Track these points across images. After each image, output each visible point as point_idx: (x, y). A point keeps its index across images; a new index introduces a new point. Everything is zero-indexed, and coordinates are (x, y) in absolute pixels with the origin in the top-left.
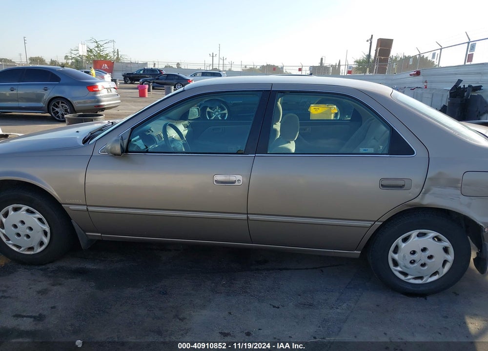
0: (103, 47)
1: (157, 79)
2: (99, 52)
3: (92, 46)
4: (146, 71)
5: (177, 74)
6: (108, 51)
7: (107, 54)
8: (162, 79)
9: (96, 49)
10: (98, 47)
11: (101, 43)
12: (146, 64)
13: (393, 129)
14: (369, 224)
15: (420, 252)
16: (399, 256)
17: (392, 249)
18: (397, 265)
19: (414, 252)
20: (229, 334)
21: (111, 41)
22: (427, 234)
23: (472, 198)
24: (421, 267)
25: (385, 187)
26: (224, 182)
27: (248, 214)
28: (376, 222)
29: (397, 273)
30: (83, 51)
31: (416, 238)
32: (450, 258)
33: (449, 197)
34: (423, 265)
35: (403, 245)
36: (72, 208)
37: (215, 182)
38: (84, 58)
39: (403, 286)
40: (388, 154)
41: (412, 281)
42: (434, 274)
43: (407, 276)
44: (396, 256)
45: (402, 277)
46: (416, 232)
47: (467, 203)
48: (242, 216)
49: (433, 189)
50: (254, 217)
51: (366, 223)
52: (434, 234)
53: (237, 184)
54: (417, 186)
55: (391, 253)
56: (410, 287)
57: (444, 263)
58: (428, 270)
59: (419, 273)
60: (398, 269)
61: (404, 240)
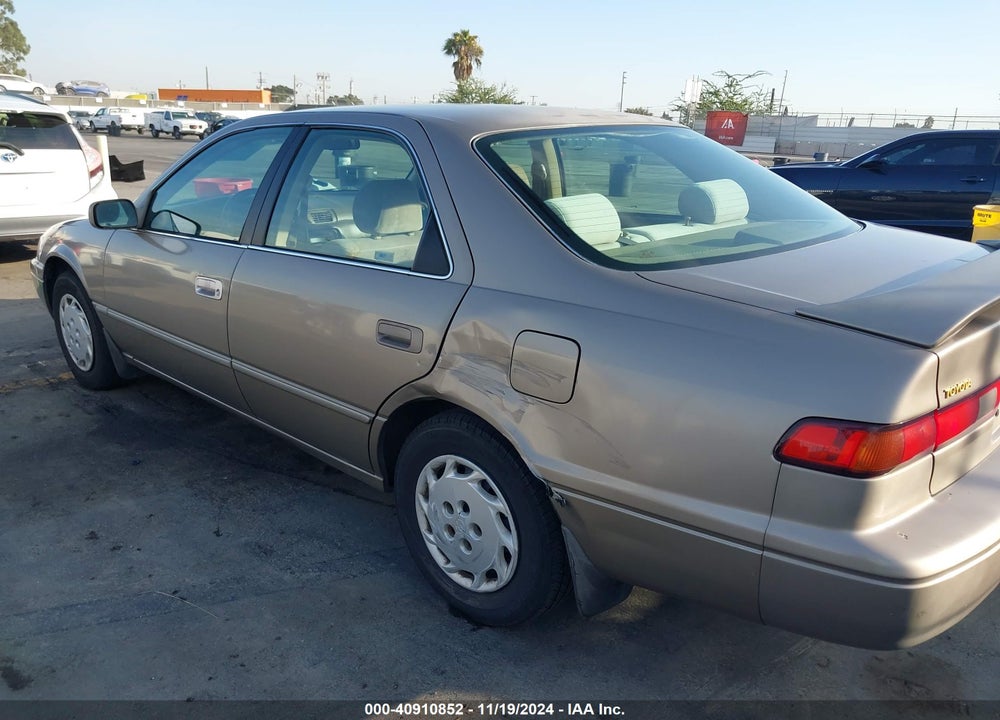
0: (740, 87)
2: (731, 95)
3: (720, 83)
6: (751, 92)
7: (743, 101)
9: (727, 89)
10: (730, 86)
11: (738, 78)
12: (814, 118)
13: (432, 212)
14: (366, 416)
15: (458, 509)
16: (429, 507)
17: (419, 488)
18: (430, 530)
19: (449, 506)
20: (97, 538)
21: (760, 73)
22: (471, 471)
23: (529, 399)
24: (463, 548)
25: (387, 339)
26: (204, 290)
27: (232, 358)
28: (376, 415)
29: (433, 549)
30: (693, 95)
31: (450, 474)
32: (512, 543)
33: (485, 387)
34: (469, 546)
35: (432, 482)
36: (99, 307)
37: (197, 289)
38: (694, 108)
39: (439, 581)
40: (410, 269)
41: (456, 577)
42: (491, 575)
43: (448, 561)
44: (425, 505)
45: (440, 560)
46: (450, 460)
47: (514, 408)
48: (226, 360)
49: (461, 362)
50: (237, 364)
51: (362, 415)
52: (478, 473)
53: (216, 297)
54: (431, 347)
55: (419, 497)
56: (451, 590)
57: (507, 556)
58: (474, 560)
59: (461, 559)
60: (431, 537)
61: (439, 472)
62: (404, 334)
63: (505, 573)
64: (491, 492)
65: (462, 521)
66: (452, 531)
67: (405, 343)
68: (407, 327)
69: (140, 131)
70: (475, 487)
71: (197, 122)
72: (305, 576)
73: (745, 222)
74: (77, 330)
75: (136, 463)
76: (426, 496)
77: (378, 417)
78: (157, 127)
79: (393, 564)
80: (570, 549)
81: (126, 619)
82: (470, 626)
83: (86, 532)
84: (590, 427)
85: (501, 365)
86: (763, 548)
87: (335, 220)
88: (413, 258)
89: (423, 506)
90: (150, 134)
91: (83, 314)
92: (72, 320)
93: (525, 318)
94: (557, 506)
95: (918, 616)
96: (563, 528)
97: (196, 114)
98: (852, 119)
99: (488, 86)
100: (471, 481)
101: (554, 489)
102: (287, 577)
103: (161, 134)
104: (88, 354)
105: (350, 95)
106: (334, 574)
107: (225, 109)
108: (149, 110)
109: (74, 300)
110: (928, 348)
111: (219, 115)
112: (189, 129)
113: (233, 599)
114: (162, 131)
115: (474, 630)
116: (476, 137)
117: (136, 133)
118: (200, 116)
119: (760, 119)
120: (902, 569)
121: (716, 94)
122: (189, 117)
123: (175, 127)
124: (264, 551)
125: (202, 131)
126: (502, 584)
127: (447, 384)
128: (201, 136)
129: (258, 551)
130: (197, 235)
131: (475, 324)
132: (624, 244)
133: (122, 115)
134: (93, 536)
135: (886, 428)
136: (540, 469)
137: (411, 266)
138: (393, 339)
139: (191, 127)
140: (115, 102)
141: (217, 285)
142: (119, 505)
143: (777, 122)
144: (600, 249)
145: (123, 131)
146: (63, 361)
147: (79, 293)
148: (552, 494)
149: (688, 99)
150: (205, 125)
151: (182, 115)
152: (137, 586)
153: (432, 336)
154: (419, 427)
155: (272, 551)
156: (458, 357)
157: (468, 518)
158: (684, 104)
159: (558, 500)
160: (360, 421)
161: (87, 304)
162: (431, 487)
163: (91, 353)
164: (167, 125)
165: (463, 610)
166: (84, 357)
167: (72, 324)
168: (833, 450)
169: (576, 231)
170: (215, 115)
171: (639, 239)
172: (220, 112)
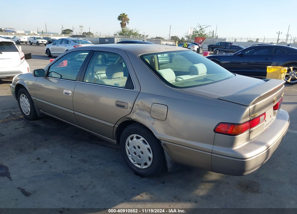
0: (204, 30)
1: (224, 48)
2: (201, 32)
3: (198, 29)
4: (222, 44)
5: (238, 45)
6: (207, 32)
7: (205, 34)
8: (227, 49)
10: (201, 30)
11: (203, 27)
12: (225, 39)
13: (129, 74)
14: (113, 125)
15: (137, 148)
16: (129, 148)
17: (127, 143)
18: (129, 154)
19: (135, 147)
20: (40, 159)
21: (209, 26)
22: (140, 138)
23: (155, 120)
24: (138, 158)
25: (118, 105)
26: (66, 93)
27: (74, 111)
28: (115, 124)
29: (130, 159)
30: (190, 32)
31: (135, 139)
32: (151, 156)
33: (144, 117)
34: (140, 157)
35: (130, 141)
36: (33, 98)
37: (64, 93)
38: (191, 36)
39: (132, 167)
40: (124, 88)
41: (136, 165)
42: (146, 164)
43: (134, 161)
44: (128, 147)
45: (132, 161)
46: (135, 135)
47: (152, 122)
48: (73, 112)
49: (138, 111)
50: (75, 112)
51: (112, 125)
52: (142, 139)
53: (70, 95)
54: (130, 108)
55: (127, 145)
56: (135, 169)
57: (150, 159)
58: (141, 160)
59: (138, 160)
60: (130, 155)
61: (132, 139)
62: (123, 104)
63: (149, 163)
64: (146, 143)
65: (138, 151)
66: (135, 153)
67: (123, 107)
68: (124, 102)
69: (26, 43)
70: (141, 142)
71: (44, 40)
72: (96, 167)
73: (206, 74)
74: (25, 104)
75: (46, 140)
76: (128, 145)
77: (116, 125)
78: (32, 42)
79: (119, 163)
80: (166, 156)
81: (52, 179)
82: (140, 178)
83: (36, 158)
84: (171, 126)
85: (148, 112)
86: (212, 153)
87: (97, 73)
88: (125, 85)
89: (127, 148)
90: (29, 44)
91: (27, 99)
92: (24, 101)
93: (154, 100)
94: (163, 146)
95: (247, 167)
96: (164, 151)
97: (43, 38)
98: (236, 39)
99: (131, 29)
100: (140, 140)
101: (162, 141)
102: (92, 167)
103: (33, 44)
104: (29, 111)
105: (89, 32)
106: (104, 166)
107: (52, 36)
108: (29, 37)
109: (25, 96)
110: (247, 106)
111: (50, 38)
112: (41, 42)
113: (79, 173)
114: (33, 43)
115: (141, 178)
116: (140, 55)
117: (25, 43)
118: (44, 38)
119: (210, 39)
120: (242, 156)
121: (197, 32)
122: (41, 39)
123: (37, 42)
124: (85, 161)
125: (45, 43)
126: (149, 166)
127: (134, 117)
128: (45, 45)
129: (83, 161)
130: (61, 78)
131: (142, 102)
132: (176, 81)
133: (21, 38)
134: (38, 159)
135: (239, 124)
136: (158, 136)
137: (124, 87)
138: (120, 105)
139: (42, 42)
140: (18, 34)
141: (70, 92)
142: (44, 151)
143: (215, 40)
144: (170, 82)
145: (21, 43)
146: (20, 113)
147: (27, 94)
148: (161, 143)
149: (189, 34)
150: (46, 41)
151: (39, 38)
152: (53, 171)
153: (130, 105)
154: (126, 127)
155: (87, 161)
156: (137, 110)
157: (140, 150)
158: (188, 35)
159: (163, 144)
160: (111, 126)
161: (29, 97)
162: (130, 143)
163: (30, 110)
164: (34, 41)
165: (138, 173)
166: (27, 112)
167: (24, 102)
168: (227, 130)
169: (166, 79)
170: (49, 38)
171: (180, 80)
172: (51, 37)
